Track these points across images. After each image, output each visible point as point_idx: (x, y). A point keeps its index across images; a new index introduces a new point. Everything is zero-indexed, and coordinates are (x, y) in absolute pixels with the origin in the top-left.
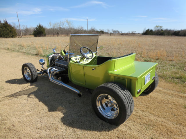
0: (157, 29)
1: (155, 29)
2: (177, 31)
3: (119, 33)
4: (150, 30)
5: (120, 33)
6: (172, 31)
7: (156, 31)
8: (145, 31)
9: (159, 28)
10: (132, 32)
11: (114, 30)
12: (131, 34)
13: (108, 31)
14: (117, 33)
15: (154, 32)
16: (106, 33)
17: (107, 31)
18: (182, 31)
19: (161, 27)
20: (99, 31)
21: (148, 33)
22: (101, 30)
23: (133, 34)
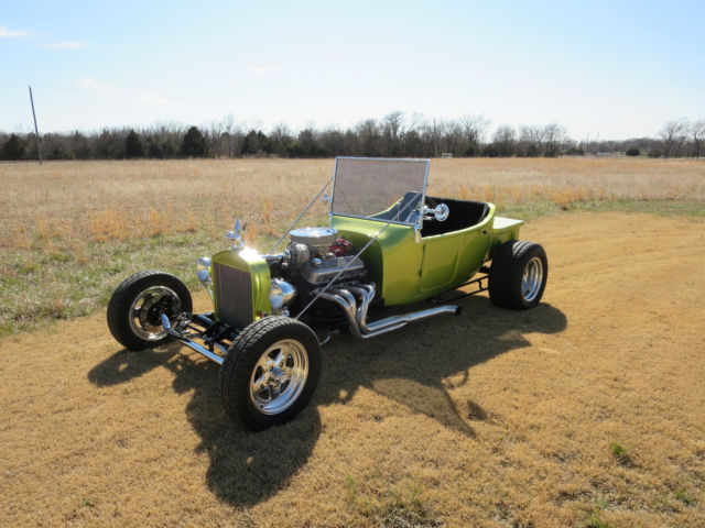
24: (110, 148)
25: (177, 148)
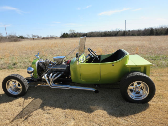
0: (71, 32)
1: (70, 33)
2: (85, 33)
3: (38, 37)
4: (66, 33)
5: (40, 37)
6: (81, 33)
7: (70, 34)
8: (62, 35)
9: (72, 32)
10: (50, 36)
11: (34, 35)
12: (51, 38)
13: (28, 36)
14: (37, 37)
15: (69, 35)
16: (25, 38)
17: (26, 37)
18: (88, 33)
19: (74, 31)
20: (18, 36)
21: (65, 36)
22: (20, 36)
23: (52, 38)
24: (146, 33)
25: (164, 32)
